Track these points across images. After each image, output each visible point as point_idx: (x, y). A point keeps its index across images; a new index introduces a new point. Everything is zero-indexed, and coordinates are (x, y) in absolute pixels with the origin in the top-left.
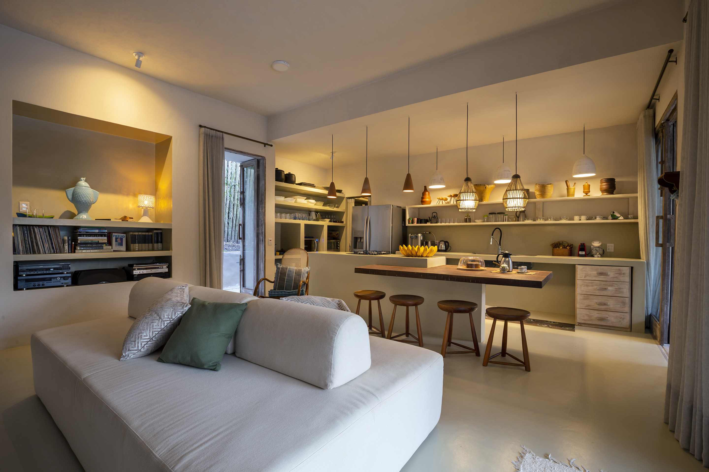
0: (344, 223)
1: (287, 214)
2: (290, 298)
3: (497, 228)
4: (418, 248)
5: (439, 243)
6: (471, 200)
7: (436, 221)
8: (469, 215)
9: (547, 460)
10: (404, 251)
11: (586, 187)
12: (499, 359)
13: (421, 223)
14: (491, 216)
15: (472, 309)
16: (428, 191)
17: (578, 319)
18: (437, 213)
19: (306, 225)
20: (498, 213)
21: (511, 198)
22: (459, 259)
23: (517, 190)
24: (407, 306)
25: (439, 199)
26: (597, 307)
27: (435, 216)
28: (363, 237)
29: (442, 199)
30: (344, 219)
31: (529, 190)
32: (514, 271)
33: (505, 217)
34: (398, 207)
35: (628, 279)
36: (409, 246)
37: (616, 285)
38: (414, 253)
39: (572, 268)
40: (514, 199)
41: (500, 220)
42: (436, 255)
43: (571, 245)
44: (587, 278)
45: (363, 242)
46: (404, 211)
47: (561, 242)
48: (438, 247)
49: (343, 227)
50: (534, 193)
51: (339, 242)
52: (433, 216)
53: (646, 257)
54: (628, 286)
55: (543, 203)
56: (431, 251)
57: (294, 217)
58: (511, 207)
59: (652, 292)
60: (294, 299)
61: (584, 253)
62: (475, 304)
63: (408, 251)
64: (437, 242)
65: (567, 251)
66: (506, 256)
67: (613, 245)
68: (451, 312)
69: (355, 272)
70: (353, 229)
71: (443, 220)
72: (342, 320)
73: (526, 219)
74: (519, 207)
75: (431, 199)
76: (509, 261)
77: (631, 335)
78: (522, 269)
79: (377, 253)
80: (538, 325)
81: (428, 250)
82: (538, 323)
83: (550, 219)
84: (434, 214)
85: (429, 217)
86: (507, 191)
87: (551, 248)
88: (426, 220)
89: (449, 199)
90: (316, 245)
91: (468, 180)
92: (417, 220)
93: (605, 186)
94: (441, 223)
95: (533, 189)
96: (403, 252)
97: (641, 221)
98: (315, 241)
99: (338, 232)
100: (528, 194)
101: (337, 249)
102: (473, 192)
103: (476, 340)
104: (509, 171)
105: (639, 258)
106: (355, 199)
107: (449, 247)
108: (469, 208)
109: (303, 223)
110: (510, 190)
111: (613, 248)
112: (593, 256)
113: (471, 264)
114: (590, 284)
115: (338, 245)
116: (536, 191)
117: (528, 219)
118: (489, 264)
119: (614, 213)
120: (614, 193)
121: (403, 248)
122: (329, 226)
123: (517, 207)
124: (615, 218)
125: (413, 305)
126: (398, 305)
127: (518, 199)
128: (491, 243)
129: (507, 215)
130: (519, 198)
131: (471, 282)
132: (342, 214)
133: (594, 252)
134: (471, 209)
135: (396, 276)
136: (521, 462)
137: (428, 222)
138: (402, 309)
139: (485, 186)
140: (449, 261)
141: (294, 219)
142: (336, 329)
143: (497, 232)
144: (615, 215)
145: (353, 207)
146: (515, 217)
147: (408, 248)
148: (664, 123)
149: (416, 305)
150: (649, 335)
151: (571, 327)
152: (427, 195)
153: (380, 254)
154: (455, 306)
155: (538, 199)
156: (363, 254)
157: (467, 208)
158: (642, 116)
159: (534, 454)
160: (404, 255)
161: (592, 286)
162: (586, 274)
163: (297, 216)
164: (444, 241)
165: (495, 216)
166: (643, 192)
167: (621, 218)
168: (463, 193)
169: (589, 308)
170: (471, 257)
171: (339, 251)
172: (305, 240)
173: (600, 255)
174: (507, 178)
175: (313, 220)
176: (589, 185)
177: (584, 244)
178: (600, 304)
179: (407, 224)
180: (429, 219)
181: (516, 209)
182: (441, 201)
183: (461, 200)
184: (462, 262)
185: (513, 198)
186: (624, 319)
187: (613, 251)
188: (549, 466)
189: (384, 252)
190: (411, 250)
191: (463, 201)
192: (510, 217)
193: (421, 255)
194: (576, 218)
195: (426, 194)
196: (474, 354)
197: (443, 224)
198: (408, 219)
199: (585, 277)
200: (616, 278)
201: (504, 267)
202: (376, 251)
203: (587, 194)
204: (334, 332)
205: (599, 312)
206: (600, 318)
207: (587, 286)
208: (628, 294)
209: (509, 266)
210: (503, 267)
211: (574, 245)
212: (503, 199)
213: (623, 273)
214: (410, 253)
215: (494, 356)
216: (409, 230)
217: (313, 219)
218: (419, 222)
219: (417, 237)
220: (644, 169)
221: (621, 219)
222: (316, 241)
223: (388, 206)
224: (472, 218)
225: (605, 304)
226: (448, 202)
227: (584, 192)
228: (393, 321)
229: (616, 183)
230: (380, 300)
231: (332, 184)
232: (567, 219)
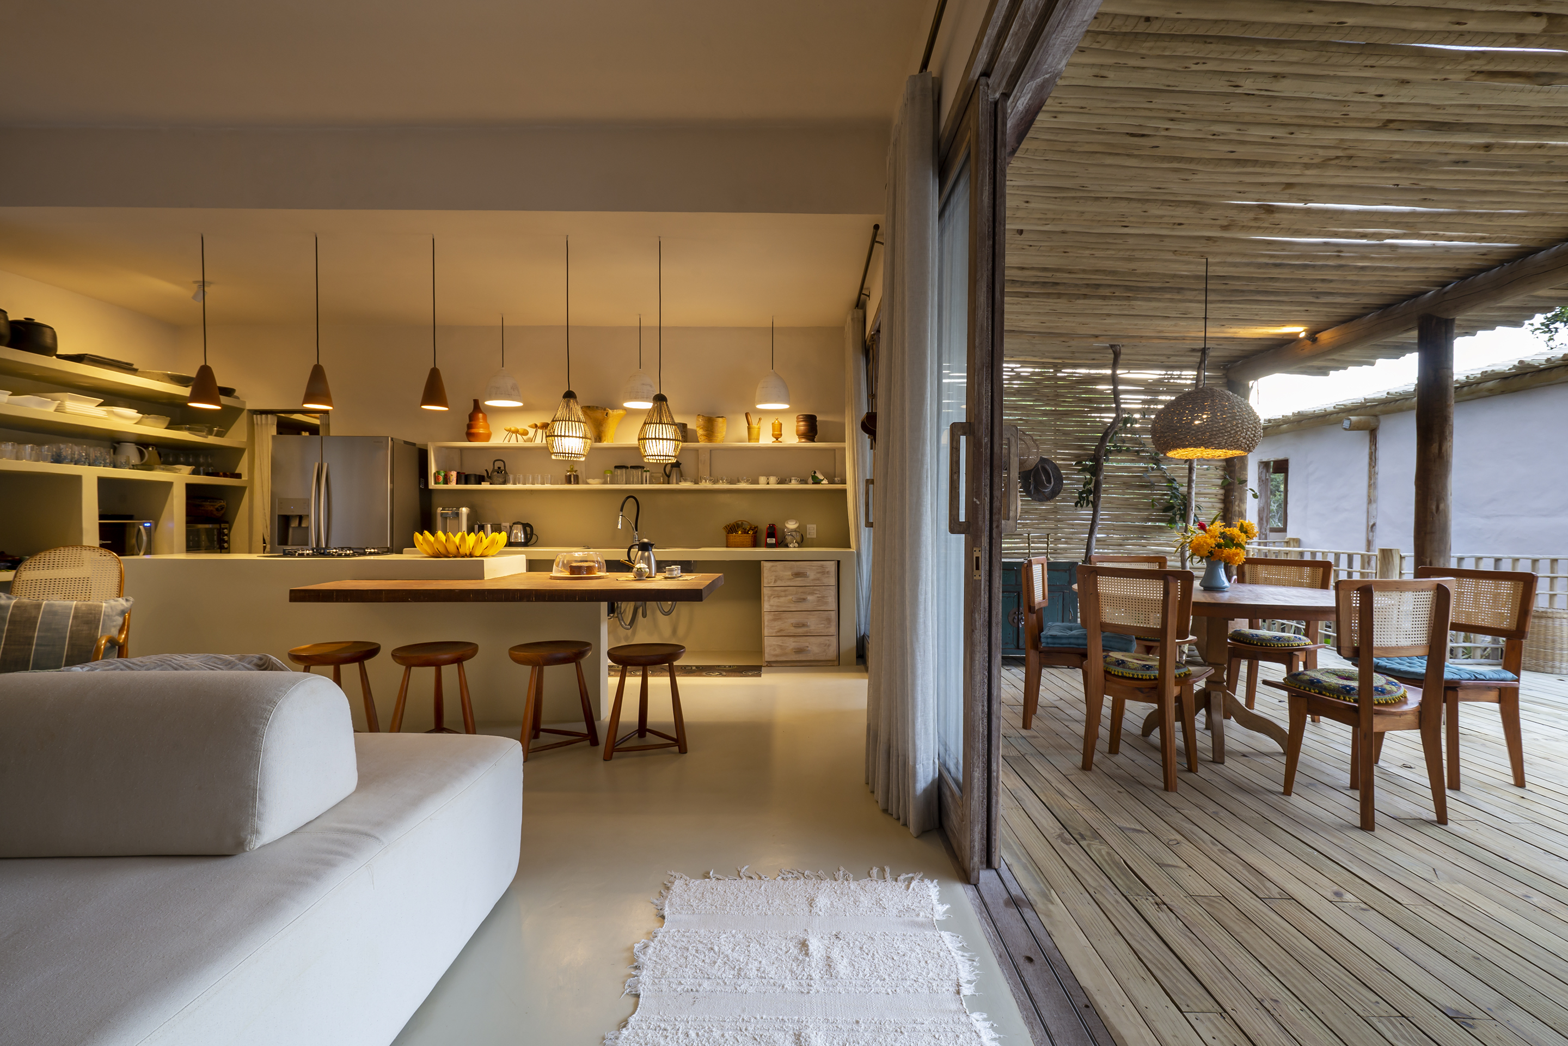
0: (245, 478)
1: (22, 446)
2: (97, 665)
3: (631, 496)
4: (463, 538)
5: (511, 527)
6: (576, 437)
7: (503, 480)
8: (575, 469)
9: (707, 880)
10: (427, 544)
11: (777, 427)
12: (635, 742)
13: (466, 483)
14: (619, 471)
15: (581, 654)
16: (482, 412)
17: (766, 655)
18: (504, 462)
19: (103, 483)
20: (632, 467)
21: (652, 439)
22: (553, 561)
23: (662, 424)
24: (438, 665)
25: (509, 431)
26: (793, 631)
27: (499, 468)
28: (308, 516)
29: (516, 432)
30: (242, 468)
31: (686, 424)
32: (660, 576)
33: (645, 474)
34: (406, 442)
35: (833, 581)
36: (440, 533)
37: (818, 592)
38: (452, 549)
39: (754, 568)
40: (657, 441)
41: (635, 480)
42: (501, 553)
43: (755, 528)
44: (779, 583)
45: (307, 528)
46: (423, 456)
47: (740, 523)
48: (509, 537)
49: (240, 491)
50: (695, 431)
51: (226, 528)
52: (496, 468)
53: (856, 545)
54: (833, 592)
55: (711, 451)
56: (493, 542)
57: (53, 456)
58: (652, 456)
59: (864, 599)
60: (112, 667)
61: (773, 541)
62: (588, 644)
63: (436, 546)
64: (506, 527)
65: (748, 538)
66: (645, 547)
67: (815, 526)
68: (538, 665)
69: (291, 600)
70: (273, 495)
71: (519, 479)
72: (281, 688)
73: (682, 480)
74: (666, 456)
75: (491, 430)
76: (649, 558)
77: (839, 671)
78: (672, 570)
79: (354, 552)
80: (704, 674)
81: (486, 542)
82: (705, 671)
83: (722, 480)
84: (498, 464)
85: (486, 470)
86: (645, 424)
87: (724, 533)
88: (480, 476)
89: (531, 432)
90: (145, 538)
91: (569, 395)
92: (457, 476)
93: (802, 428)
94: (515, 484)
95: (693, 424)
96: (426, 547)
97: (849, 487)
98: (141, 527)
99: (223, 503)
100: (684, 433)
101: (221, 545)
102: (579, 421)
103: (590, 716)
104: (651, 386)
105: (850, 547)
106: (279, 417)
107: (534, 536)
108: (572, 454)
109: (90, 475)
110: (651, 423)
111: (815, 531)
112: (787, 546)
113: (578, 566)
114: (783, 594)
115: (225, 537)
116: (698, 429)
117: (685, 480)
118: (613, 566)
119: (815, 472)
120: (815, 440)
121: (424, 539)
122: (190, 488)
123: (663, 456)
124: (817, 481)
125: (452, 662)
126: (415, 665)
127: (665, 441)
128: (619, 527)
129: (648, 471)
130: (667, 439)
131: (579, 601)
132: (235, 453)
133: (789, 538)
134: (577, 454)
135: (409, 601)
136: (667, 897)
137: (484, 481)
138: (424, 677)
139: (606, 412)
140: (532, 565)
141: (52, 462)
142: (265, 710)
143: (631, 504)
144: (817, 477)
145: (273, 437)
146: (663, 476)
147: (437, 539)
148: (874, 334)
149: (459, 661)
150: (862, 667)
151: (755, 670)
152: (481, 421)
153: (360, 554)
154: (545, 652)
155: (702, 443)
156: (313, 555)
157: (569, 453)
158: (849, 319)
159: (688, 878)
160: (428, 553)
161: (786, 596)
162: (776, 576)
163: (64, 454)
164: (522, 524)
165: (626, 473)
166: (851, 441)
167: (825, 482)
168: (560, 421)
169: (781, 634)
170: (578, 554)
171: (229, 553)
172: (100, 524)
173: (798, 543)
174: (647, 398)
175: (132, 467)
176: (781, 424)
177: (773, 525)
178: (798, 626)
179: (432, 485)
180: (485, 474)
181: (663, 460)
182: (514, 435)
183: (556, 436)
184: (561, 564)
185: (655, 439)
186: (829, 645)
187: (815, 536)
188: (709, 887)
189: (372, 550)
190: (444, 542)
191: (559, 438)
192: (654, 475)
193: (468, 554)
194: (762, 479)
195: (478, 419)
196: (588, 742)
197: (519, 486)
198: (435, 474)
199: (775, 581)
200: (818, 579)
201: (640, 568)
202: (350, 549)
203: (777, 440)
204: (262, 718)
205: (796, 639)
206: (798, 648)
207: (779, 597)
208: (833, 606)
209: (649, 567)
210: (638, 569)
211: (759, 528)
212: (639, 439)
213: (828, 572)
214: (442, 550)
215: (624, 740)
216: (436, 499)
217: (131, 464)
218: (463, 481)
219: (457, 515)
220: (852, 404)
221: (825, 485)
222: (145, 527)
223: (375, 442)
224: (581, 472)
225: (804, 625)
226: (529, 438)
227: (773, 435)
228: (401, 705)
229: (817, 423)
230: (365, 662)
231: (205, 372)
232: (747, 481)
